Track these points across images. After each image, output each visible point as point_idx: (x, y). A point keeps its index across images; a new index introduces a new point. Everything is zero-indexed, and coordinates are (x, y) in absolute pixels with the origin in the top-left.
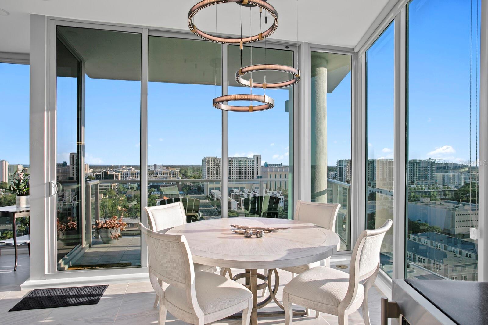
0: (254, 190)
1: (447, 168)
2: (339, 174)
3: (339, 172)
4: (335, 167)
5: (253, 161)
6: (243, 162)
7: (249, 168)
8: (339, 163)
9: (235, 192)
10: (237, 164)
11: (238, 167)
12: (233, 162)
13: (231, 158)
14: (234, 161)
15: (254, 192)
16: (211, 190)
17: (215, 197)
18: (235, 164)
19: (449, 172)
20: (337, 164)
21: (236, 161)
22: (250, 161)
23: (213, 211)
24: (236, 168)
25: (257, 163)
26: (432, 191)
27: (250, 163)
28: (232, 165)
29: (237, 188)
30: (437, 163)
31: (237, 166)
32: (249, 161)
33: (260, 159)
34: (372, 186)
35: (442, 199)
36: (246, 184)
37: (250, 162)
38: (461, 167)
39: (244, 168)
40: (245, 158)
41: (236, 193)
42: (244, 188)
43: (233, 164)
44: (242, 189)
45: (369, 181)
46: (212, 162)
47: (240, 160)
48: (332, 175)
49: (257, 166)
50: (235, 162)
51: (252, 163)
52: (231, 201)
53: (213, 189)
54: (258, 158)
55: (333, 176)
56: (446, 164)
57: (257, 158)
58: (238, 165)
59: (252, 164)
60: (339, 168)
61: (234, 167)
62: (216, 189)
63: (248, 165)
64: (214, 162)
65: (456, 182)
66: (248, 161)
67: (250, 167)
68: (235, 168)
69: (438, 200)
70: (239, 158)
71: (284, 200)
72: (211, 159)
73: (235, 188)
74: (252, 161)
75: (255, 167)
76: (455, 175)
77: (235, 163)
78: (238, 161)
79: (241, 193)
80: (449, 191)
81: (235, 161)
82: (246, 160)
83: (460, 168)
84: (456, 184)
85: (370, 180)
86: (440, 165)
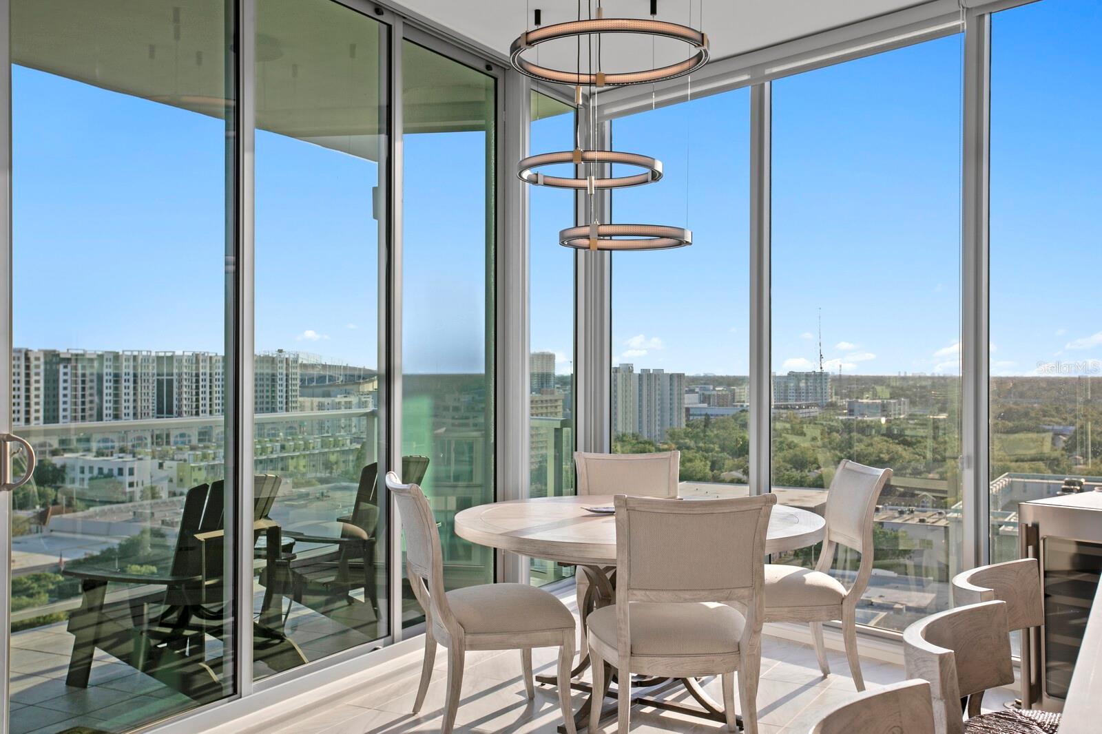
1: (330, 380)
19: (332, 394)
26: (292, 458)
30: (303, 366)
35: (323, 481)
38: (363, 378)
65: (353, 424)
69: (312, 485)
76: (350, 402)
80: (338, 452)
83: (361, 381)
84: (354, 430)
86: (310, 371)
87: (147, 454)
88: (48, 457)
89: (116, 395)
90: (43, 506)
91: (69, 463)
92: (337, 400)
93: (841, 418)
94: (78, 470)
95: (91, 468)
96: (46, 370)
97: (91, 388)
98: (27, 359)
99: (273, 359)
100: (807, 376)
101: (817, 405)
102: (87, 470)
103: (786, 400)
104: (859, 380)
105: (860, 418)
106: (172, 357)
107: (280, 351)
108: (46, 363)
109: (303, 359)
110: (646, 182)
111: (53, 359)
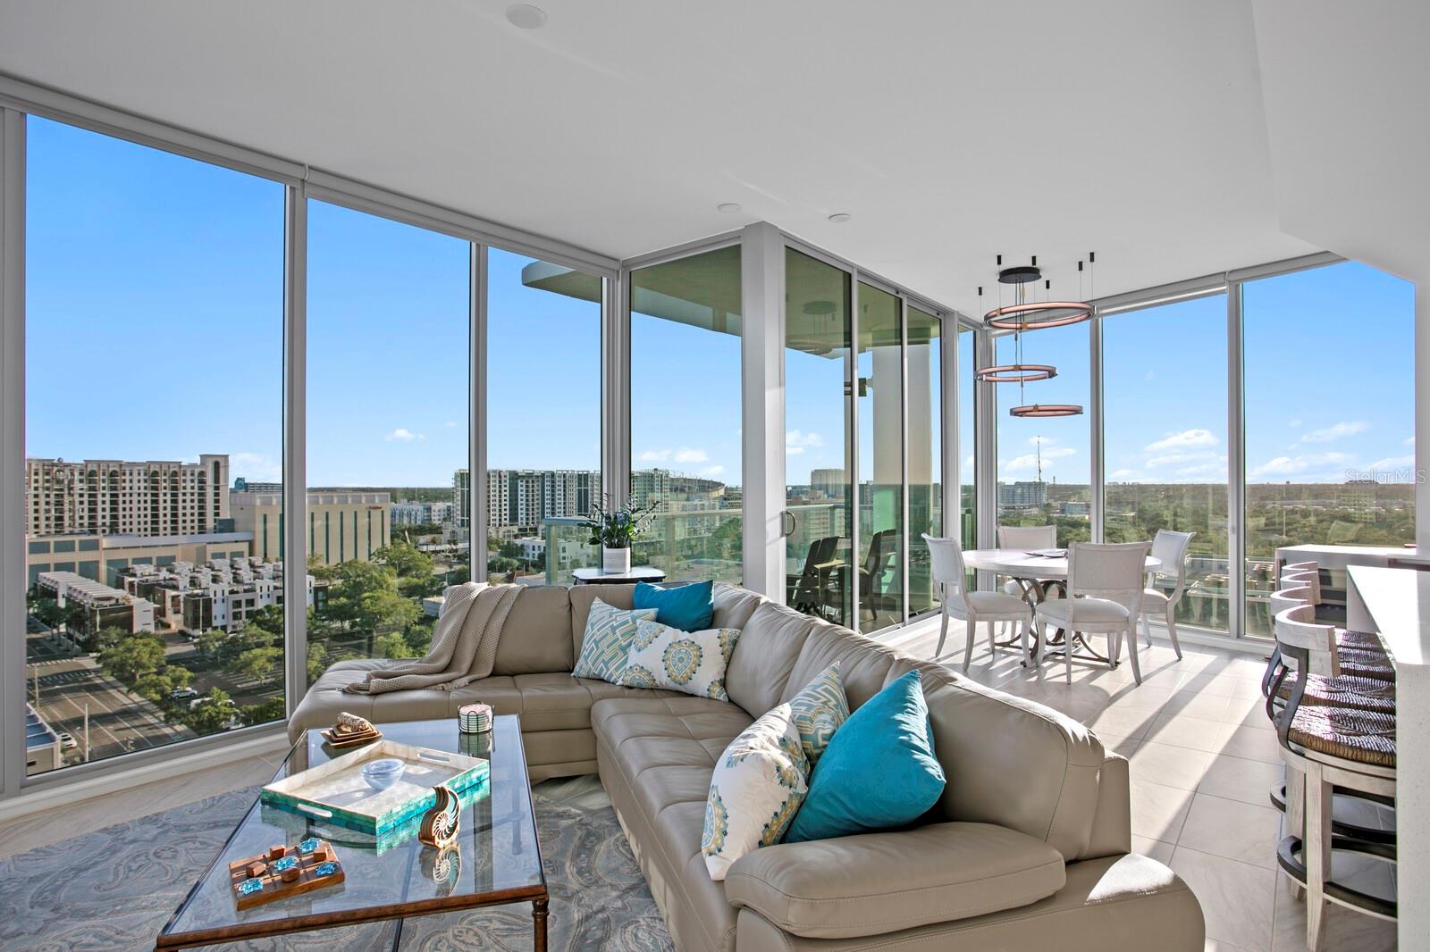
0: (210, 563)
2: (459, 508)
3: (459, 503)
4: (450, 489)
5: (202, 474)
6: (164, 478)
7: (188, 495)
8: (459, 479)
9: (138, 574)
10: (142, 485)
11: (146, 495)
12: (127, 477)
13: (121, 466)
14: (131, 474)
15: (213, 570)
16: (41, 574)
17: (60, 595)
18: (135, 485)
19: (691, 498)
20: (453, 481)
21: (139, 474)
22: (192, 474)
23: (56, 643)
24: (139, 495)
25: (217, 479)
27: (192, 481)
28: (124, 488)
29: (148, 561)
30: (673, 479)
31: (142, 491)
32: (189, 473)
33: (227, 467)
34: (540, 535)
35: (686, 557)
36: (180, 547)
37: (189, 477)
39: (169, 495)
40: (171, 466)
41: (142, 575)
42: (173, 558)
43: (127, 485)
44: (166, 563)
45: (533, 523)
46: (40, 477)
47: (152, 470)
48: (439, 511)
49: (217, 488)
50: (136, 477)
51: (196, 481)
52: (131, 604)
53: (46, 568)
54: (219, 465)
55: (442, 513)
56: (685, 480)
57: (217, 465)
58: (145, 488)
59: (199, 483)
60: (459, 493)
61: (131, 495)
62: (60, 567)
63: (184, 488)
64: (47, 477)
66: (184, 475)
67: (192, 494)
68: (135, 496)
70: (149, 463)
71: (313, 585)
72: (33, 467)
73: (137, 561)
74: (196, 474)
75: (210, 491)
76: (703, 505)
77: (135, 481)
78: (145, 474)
79: (164, 574)
80: (697, 538)
81: (135, 474)
82: (175, 473)
84: (707, 523)
85: (535, 521)
86: (675, 483)
87: (574, 539)
88: (512, 540)
89: (553, 500)
90: (511, 571)
91: (526, 543)
92: (695, 503)
93: (1055, 515)
94: (531, 548)
95: (539, 547)
96: (510, 484)
97: (538, 499)
98: (500, 476)
99: (652, 476)
100: (1030, 484)
101: (1037, 506)
102: (536, 548)
103: (1014, 503)
104: (1067, 488)
105: (1069, 516)
106: (587, 475)
107: (656, 470)
108: (510, 479)
109: (672, 476)
110: (1045, 378)
111: (515, 476)
